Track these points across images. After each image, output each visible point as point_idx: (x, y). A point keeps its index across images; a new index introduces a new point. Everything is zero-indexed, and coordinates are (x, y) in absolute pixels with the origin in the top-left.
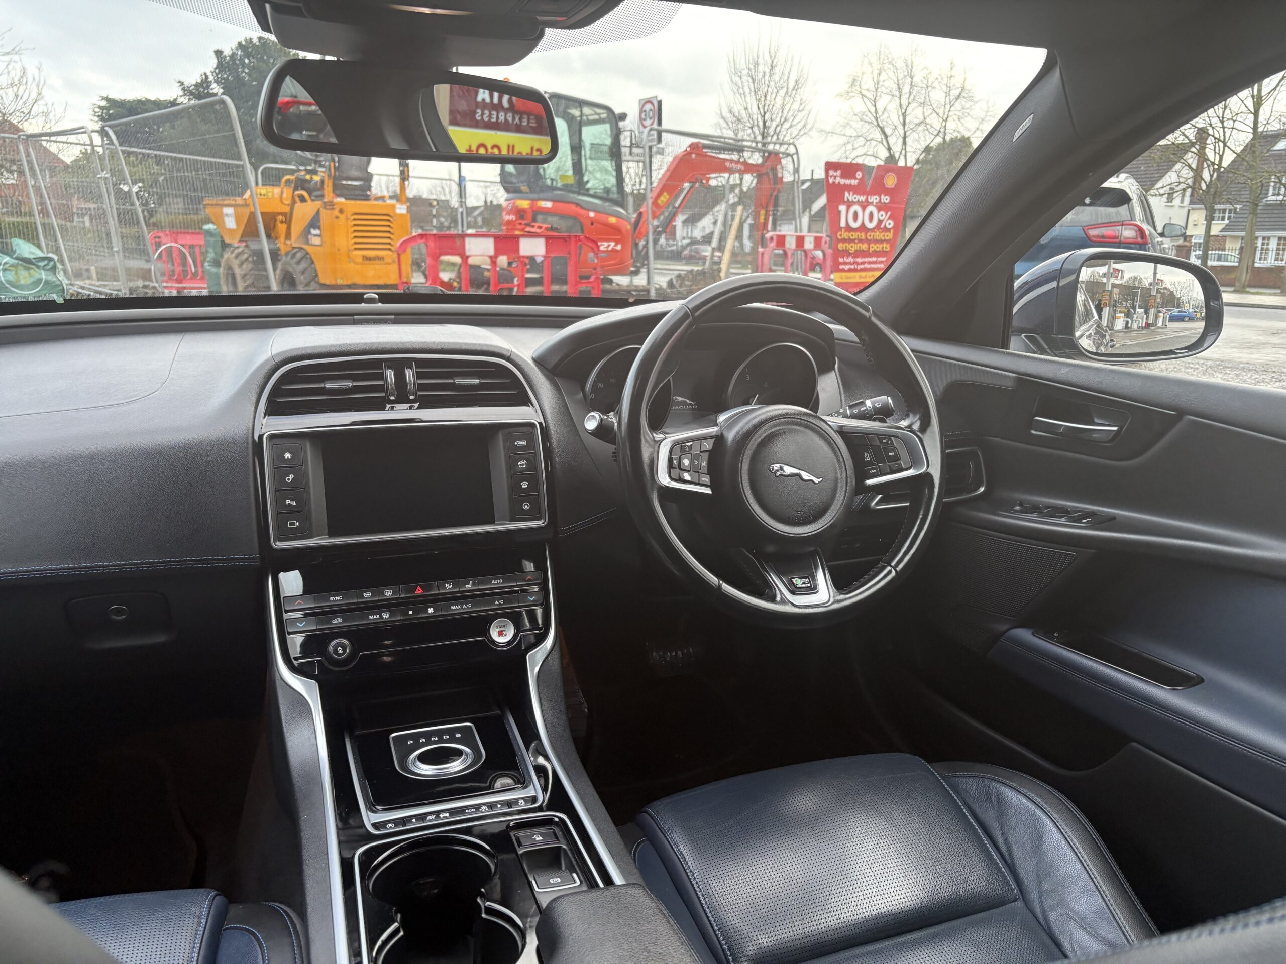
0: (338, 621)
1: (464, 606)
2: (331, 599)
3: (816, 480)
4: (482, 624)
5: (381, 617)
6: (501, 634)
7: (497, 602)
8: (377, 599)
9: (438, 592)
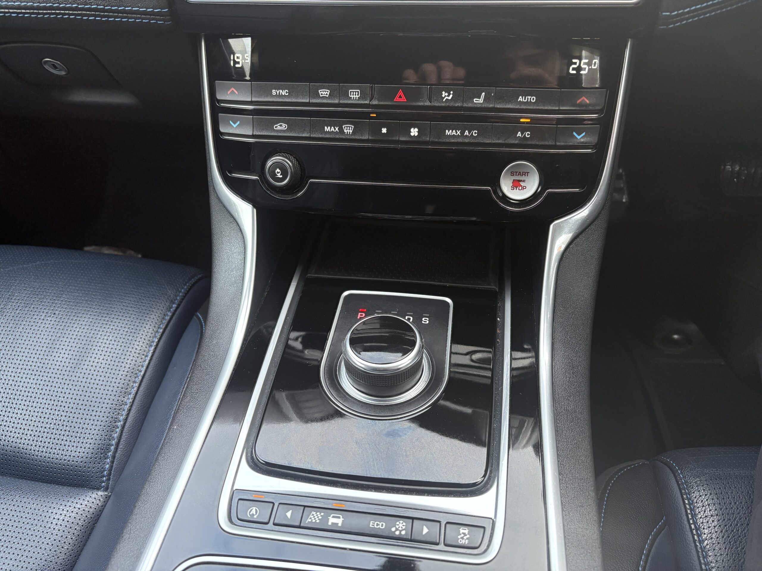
0: (281, 127)
1: (467, 133)
2: (274, 92)
4: (490, 166)
5: (341, 130)
6: (516, 184)
7: (519, 134)
8: (336, 101)
9: (428, 103)
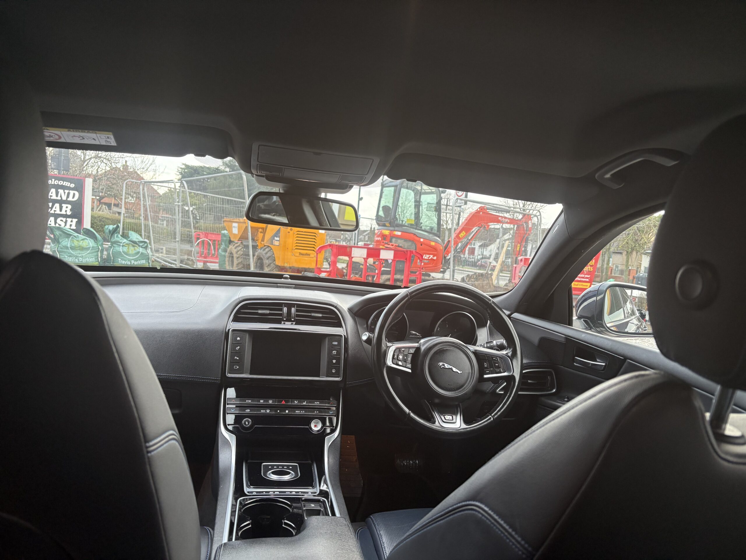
0: (248, 411)
1: (301, 412)
2: (247, 401)
3: (459, 372)
4: (308, 420)
5: (266, 411)
6: (315, 426)
7: (315, 412)
8: (265, 403)
9: (291, 404)
